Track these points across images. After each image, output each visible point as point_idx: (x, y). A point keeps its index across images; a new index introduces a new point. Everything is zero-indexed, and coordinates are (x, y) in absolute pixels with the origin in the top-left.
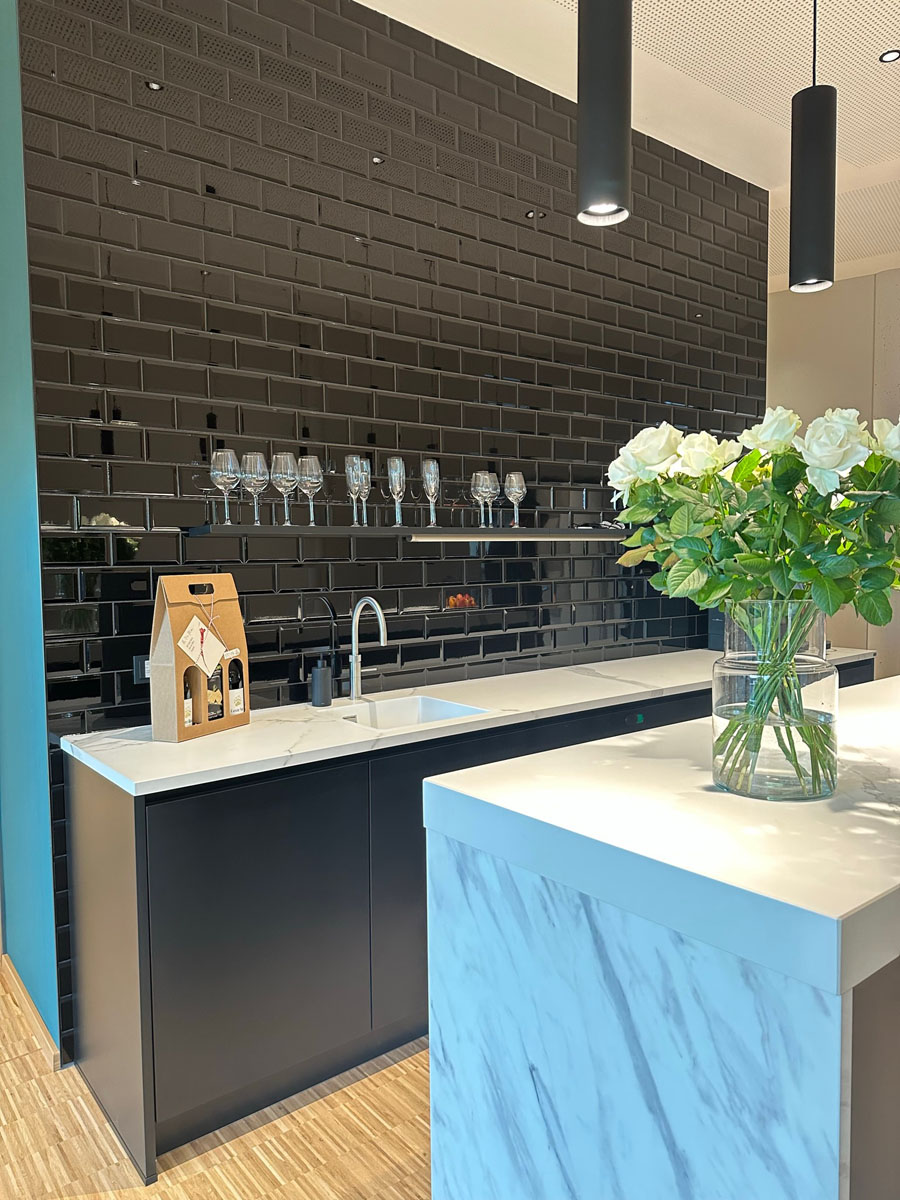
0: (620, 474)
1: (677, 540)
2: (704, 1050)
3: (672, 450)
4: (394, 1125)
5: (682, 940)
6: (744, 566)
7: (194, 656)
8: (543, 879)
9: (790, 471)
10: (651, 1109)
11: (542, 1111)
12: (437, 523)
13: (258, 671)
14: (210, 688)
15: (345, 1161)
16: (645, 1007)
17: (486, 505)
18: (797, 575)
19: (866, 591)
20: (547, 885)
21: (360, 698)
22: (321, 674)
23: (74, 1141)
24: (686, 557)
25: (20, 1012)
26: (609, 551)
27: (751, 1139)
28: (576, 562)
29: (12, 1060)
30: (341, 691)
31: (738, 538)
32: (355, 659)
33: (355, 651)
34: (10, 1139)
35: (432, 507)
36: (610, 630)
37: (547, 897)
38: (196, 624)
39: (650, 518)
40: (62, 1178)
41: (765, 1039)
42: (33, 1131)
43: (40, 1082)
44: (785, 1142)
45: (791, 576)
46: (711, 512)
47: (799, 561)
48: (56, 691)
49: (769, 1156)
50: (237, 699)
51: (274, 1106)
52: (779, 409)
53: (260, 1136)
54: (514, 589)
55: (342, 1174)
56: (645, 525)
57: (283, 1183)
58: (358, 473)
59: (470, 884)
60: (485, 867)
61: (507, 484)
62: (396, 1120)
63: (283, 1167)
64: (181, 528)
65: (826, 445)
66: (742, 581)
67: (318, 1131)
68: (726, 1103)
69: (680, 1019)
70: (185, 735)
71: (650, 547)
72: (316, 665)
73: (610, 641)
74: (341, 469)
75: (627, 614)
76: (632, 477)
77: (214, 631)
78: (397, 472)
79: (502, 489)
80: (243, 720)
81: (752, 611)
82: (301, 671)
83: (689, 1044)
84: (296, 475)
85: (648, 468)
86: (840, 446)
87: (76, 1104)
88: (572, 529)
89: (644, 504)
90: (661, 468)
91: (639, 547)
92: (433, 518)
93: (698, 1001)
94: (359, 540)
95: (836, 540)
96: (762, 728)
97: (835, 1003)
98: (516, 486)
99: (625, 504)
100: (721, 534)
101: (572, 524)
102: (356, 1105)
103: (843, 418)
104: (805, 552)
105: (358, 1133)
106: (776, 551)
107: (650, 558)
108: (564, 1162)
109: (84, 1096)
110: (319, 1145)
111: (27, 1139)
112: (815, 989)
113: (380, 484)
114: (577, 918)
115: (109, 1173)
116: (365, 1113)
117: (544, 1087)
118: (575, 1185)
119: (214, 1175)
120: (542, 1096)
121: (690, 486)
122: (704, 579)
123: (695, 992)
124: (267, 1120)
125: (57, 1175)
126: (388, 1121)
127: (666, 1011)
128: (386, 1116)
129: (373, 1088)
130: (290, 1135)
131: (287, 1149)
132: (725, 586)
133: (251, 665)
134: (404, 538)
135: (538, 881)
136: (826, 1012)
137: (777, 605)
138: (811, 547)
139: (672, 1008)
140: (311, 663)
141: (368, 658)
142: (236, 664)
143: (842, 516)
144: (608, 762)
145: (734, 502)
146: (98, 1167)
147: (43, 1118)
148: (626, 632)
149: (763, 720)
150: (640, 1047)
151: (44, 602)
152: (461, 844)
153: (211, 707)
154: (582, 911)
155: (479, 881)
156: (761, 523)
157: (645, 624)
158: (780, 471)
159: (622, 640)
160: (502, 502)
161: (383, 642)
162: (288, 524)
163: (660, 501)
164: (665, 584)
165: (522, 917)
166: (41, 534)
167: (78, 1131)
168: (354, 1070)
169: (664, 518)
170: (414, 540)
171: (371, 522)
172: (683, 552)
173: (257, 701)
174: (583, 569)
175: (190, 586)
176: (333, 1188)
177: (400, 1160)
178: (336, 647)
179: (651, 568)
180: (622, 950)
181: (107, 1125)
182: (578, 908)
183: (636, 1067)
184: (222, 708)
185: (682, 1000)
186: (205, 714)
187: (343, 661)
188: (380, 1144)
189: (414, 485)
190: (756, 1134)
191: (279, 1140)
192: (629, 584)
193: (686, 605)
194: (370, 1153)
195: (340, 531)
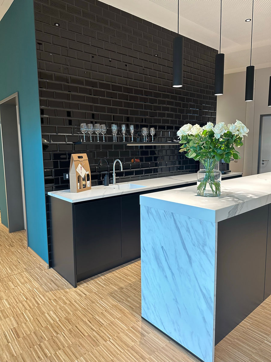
0: (180, 133)
1: (191, 147)
2: (194, 237)
3: (190, 129)
4: (128, 277)
5: (190, 218)
6: (203, 152)
7: (80, 173)
8: (164, 211)
9: (212, 134)
10: (184, 249)
11: (164, 254)
12: (133, 141)
13: (93, 177)
14: (83, 181)
15: (118, 283)
16: (183, 231)
17: (145, 136)
18: (212, 154)
19: (226, 157)
20: (165, 212)
21: (115, 184)
22: (106, 177)
23: (56, 281)
24: (192, 150)
25: (35, 259)
26: (175, 147)
27: (201, 250)
28: (167, 150)
29: (37, 267)
30: (111, 182)
31: (202, 147)
32: (114, 175)
33: (114, 172)
34: (42, 281)
35: (132, 137)
36: (175, 168)
37: (165, 214)
38: (80, 165)
39: (185, 142)
40: (56, 288)
41: (204, 232)
42: (46, 280)
43: (45, 271)
44: (207, 250)
45: (211, 154)
46: (197, 142)
47: (213, 151)
48: (47, 182)
49: (204, 252)
50: (88, 183)
51: (100, 274)
52: (210, 122)
53: (98, 279)
54: (152, 157)
55: (118, 285)
56: (185, 144)
57: (105, 287)
58: (114, 128)
59: (150, 214)
60: (153, 211)
61: (150, 131)
62: (128, 276)
63: (104, 284)
64: (73, 143)
65: (218, 130)
66: (203, 155)
67: (111, 278)
68: (197, 245)
69: (189, 232)
70: (78, 191)
71: (185, 148)
72: (105, 176)
73: (175, 171)
74: (110, 127)
75: (180, 164)
76: (182, 134)
77: (83, 167)
78: (124, 128)
79: (149, 132)
80: (90, 189)
81: (205, 161)
82: (101, 178)
83: (191, 236)
84: (101, 129)
85: (185, 133)
86: (220, 130)
87: (55, 275)
88: (166, 142)
89: (184, 140)
90: (188, 133)
91: (183, 148)
92: (132, 140)
93: (193, 228)
94: (114, 145)
95: (221, 147)
96: (206, 183)
97: (214, 224)
98: (153, 131)
99: (181, 139)
100: (199, 146)
101: (166, 141)
102: (119, 273)
103: (222, 124)
104: (214, 149)
105: (120, 278)
106: (209, 149)
107: (185, 150)
108: (168, 263)
109: (56, 273)
110: (112, 280)
111: (46, 281)
112: (211, 222)
113: (119, 131)
114: (171, 217)
115: (66, 286)
116: (121, 275)
117: (165, 250)
118: (170, 267)
119: (89, 286)
120: (164, 252)
121: (193, 136)
122: (196, 154)
123: (192, 227)
124: (99, 277)
125: (55, 287)
126: (126, 276)
127: (187, 231)
128: (126, 275)
129: (122, 270)
130: (105, 279)
131: (105, 281)
132: (199, 156)
133: (91, 176)
134: (125, 145)
135: (163, 211)
136: (213, 226)
137: (209, 160)
138: (216, 148)
139: (188, 230)
140: (104, 175)
141: (117, 175)
142: (88, 175)
143: (221, 143)
144: (176, 192)
145: (201, 140)
146: (63, 285)
147: (48, 277)
148: (179, 169)
149: (207, 182)
150: (182, 238)
151: (44, 160)
152: (148, 207)
153: (83, 185)
154: (172, 216)
155: (152, 214)
156: (206, 144)
157: (184, 166)
158: (210, 134)
159: (178, 171)
160: (149, 135)
161: (122, 170)
162: (98, 141)
163: (187, 139)
164: (188, 156)
165: (160, 219)
166: (43, 144)
167: (57, 279)
168: (117, 267)
169: (188, 143)
170: (128, 145)
171: (117, 141)
172: (192, 149)
173: (93, 184)
174: (169, 152)
175: (78, 157)
176: (116, 287)
177: (130, 283)
178: (109, 172)
179: (185, 152)
180: (179, 222)
181: (63, 278)
182: (171, 215)
183: (182, 242)
184: (85, 185)
185: (190, 229)
186: (82, 187)
187: (111, 175)
188: (125, 280)
189: (128, 131)
190: (202, 249)
191: (103, 280)
192: (180, 156)
193: (192, 160)
194: (123, 281)
195: (110, 143)
